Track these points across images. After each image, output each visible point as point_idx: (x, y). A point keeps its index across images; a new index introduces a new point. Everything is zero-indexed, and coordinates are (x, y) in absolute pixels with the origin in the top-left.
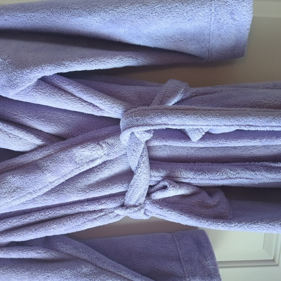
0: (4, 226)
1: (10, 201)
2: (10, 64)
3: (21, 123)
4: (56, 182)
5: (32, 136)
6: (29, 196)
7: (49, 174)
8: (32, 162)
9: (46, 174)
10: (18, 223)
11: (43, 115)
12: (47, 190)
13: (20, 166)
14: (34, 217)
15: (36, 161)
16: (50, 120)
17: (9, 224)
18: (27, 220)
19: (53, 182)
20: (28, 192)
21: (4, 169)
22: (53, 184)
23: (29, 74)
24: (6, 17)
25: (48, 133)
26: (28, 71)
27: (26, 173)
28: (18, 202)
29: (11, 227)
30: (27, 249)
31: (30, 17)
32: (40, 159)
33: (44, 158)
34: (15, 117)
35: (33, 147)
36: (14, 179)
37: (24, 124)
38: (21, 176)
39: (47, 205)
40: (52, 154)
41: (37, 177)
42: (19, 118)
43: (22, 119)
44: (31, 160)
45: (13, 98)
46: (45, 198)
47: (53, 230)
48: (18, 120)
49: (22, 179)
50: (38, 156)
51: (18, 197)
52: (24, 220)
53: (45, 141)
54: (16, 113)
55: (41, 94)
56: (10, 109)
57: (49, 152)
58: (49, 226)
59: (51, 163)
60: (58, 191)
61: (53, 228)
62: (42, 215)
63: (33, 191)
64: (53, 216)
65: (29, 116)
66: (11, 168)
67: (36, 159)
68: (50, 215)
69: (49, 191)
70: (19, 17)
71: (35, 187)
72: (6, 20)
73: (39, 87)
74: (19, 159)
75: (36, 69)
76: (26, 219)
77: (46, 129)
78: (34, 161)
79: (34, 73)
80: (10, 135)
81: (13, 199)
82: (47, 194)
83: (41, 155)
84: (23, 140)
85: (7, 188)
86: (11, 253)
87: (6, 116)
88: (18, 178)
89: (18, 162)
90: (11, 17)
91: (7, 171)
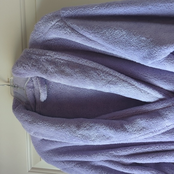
0: (130, 152)
1: (137, 136)
2: (152, 41)
3: (149, 82)
4: (171, 126)
5: (157, 92)
6: (151, 134)
7: (168, 121)
8: (154, 110)
9: (165, 121)
10: (140, 151)
11: (165, 77)
12: (164, 131)
13: (146, 112)
14: (151, 148)
15: (158, 109)
16: (170, 81)
17: (134, 150)
18: (146, 150)
19: (169, 126)
20: (151, 131)
21: (133, 113)
22: (169, 127)
23: (166, 50)
24: (150, 7)
25: (167, 90)
26: (165, 48)
27: (151, 118)
28: (143, 137)
29: (135, 152)
30: (145, 169)
31: (168, 7)
32: (161, 109)
33: (164, 108)
34: (145, 78)
35: (156, 100)
36: (141, 122)
37: (151, 83)
38: (147, 120)
39: (162, 141)
40: (170, 106)
41: (158, 122)
42: (148, 79)
43: (151, 80)
44: (154, 109)
45: (148, 66)
46: (162, 136)
47: (165, 159)
48: (147, 80)
49: (147, 122)
50: (159, 106)
51: (143, 134)
52: (145, 149)
53: (165, 96)
54: (146, 75)
55: (170, 64)
56: (142, 72)
57: (168, 104)
58: (162, 156)
59: (169, 112)
60: (171, 132)
61: (166, 158)
62: (157, 148)
63: (155, 131)
64: (166, 149)
65: (155, 78)
66: (139, 113)
67: (158, 108)
68: (163, 148)
69: (165, 132)
70: (160, 7)
71: (156, 129)
72: (150, 9)
73: (170, 58)
74: (145, 107)
75: (172, 46)
76: (146, 148)
77: (166, 87)
78: (156, 110)
79: (170, 49)
80: (142, 91)
81: (140, 135)
82: (163, 134)
83: (162, 106)
84: (150, 94)
85: (137, 127)
86: (134, 171)
87: (139, 76)
88: (144, 121)
89: (144, 109)
90: (154, 7)
91: (136, 115)
